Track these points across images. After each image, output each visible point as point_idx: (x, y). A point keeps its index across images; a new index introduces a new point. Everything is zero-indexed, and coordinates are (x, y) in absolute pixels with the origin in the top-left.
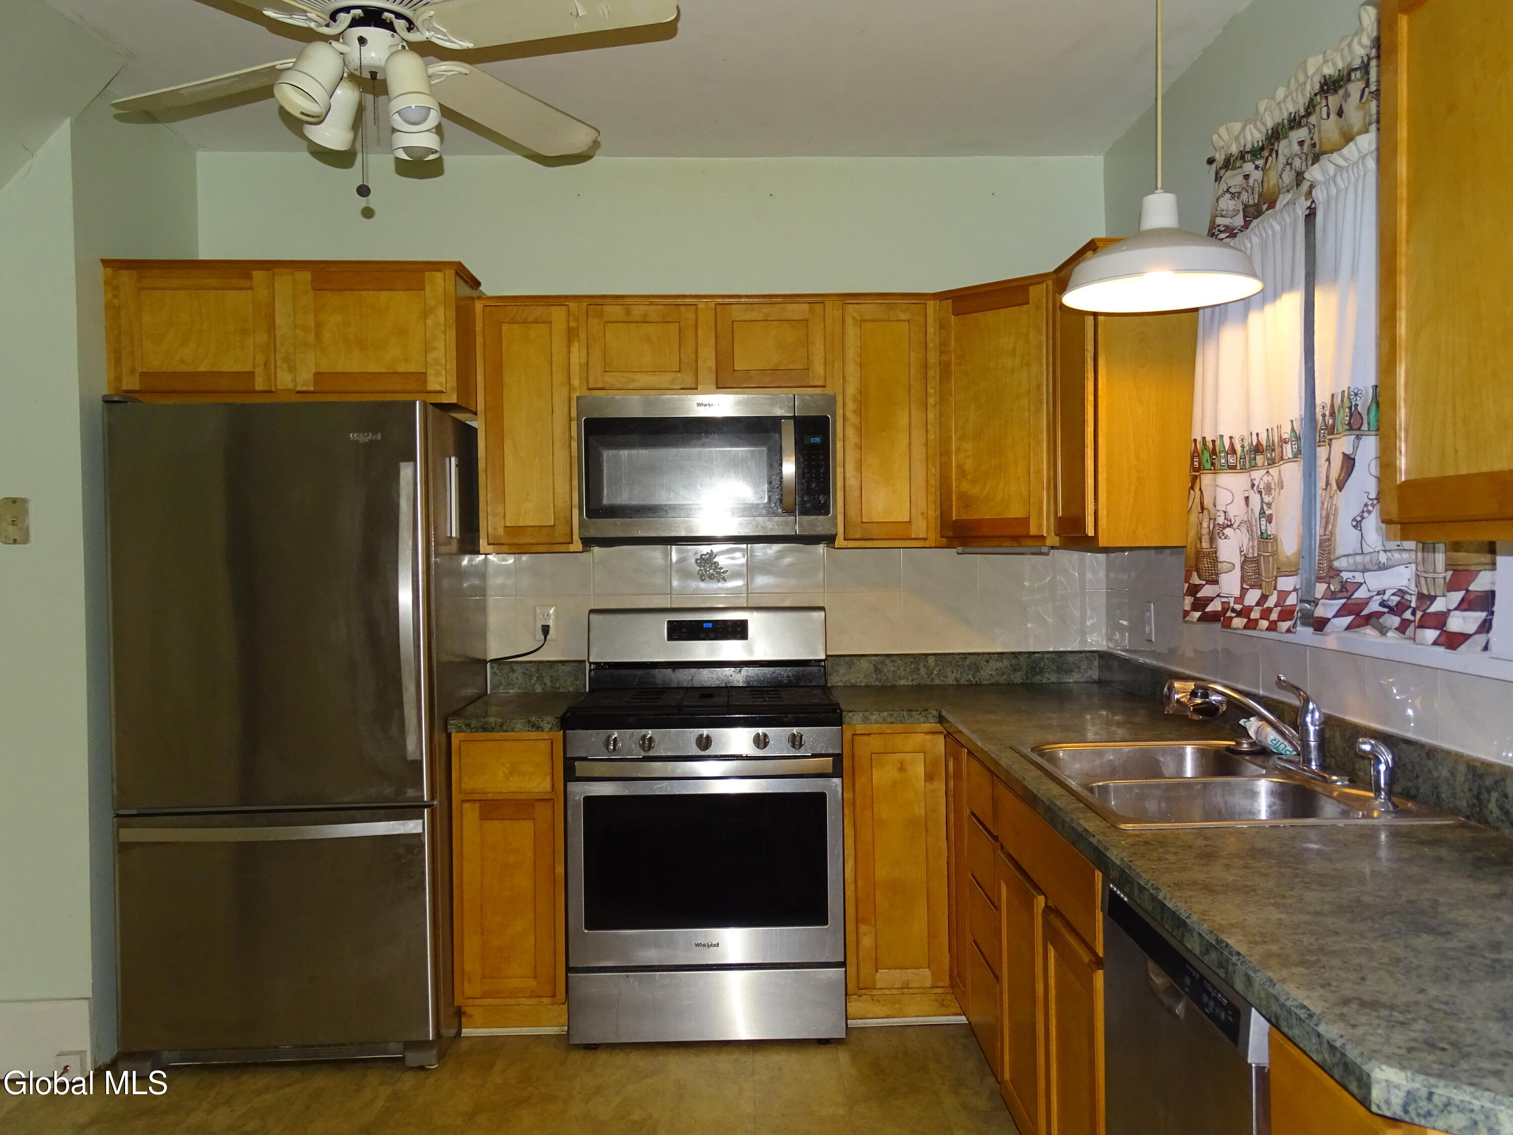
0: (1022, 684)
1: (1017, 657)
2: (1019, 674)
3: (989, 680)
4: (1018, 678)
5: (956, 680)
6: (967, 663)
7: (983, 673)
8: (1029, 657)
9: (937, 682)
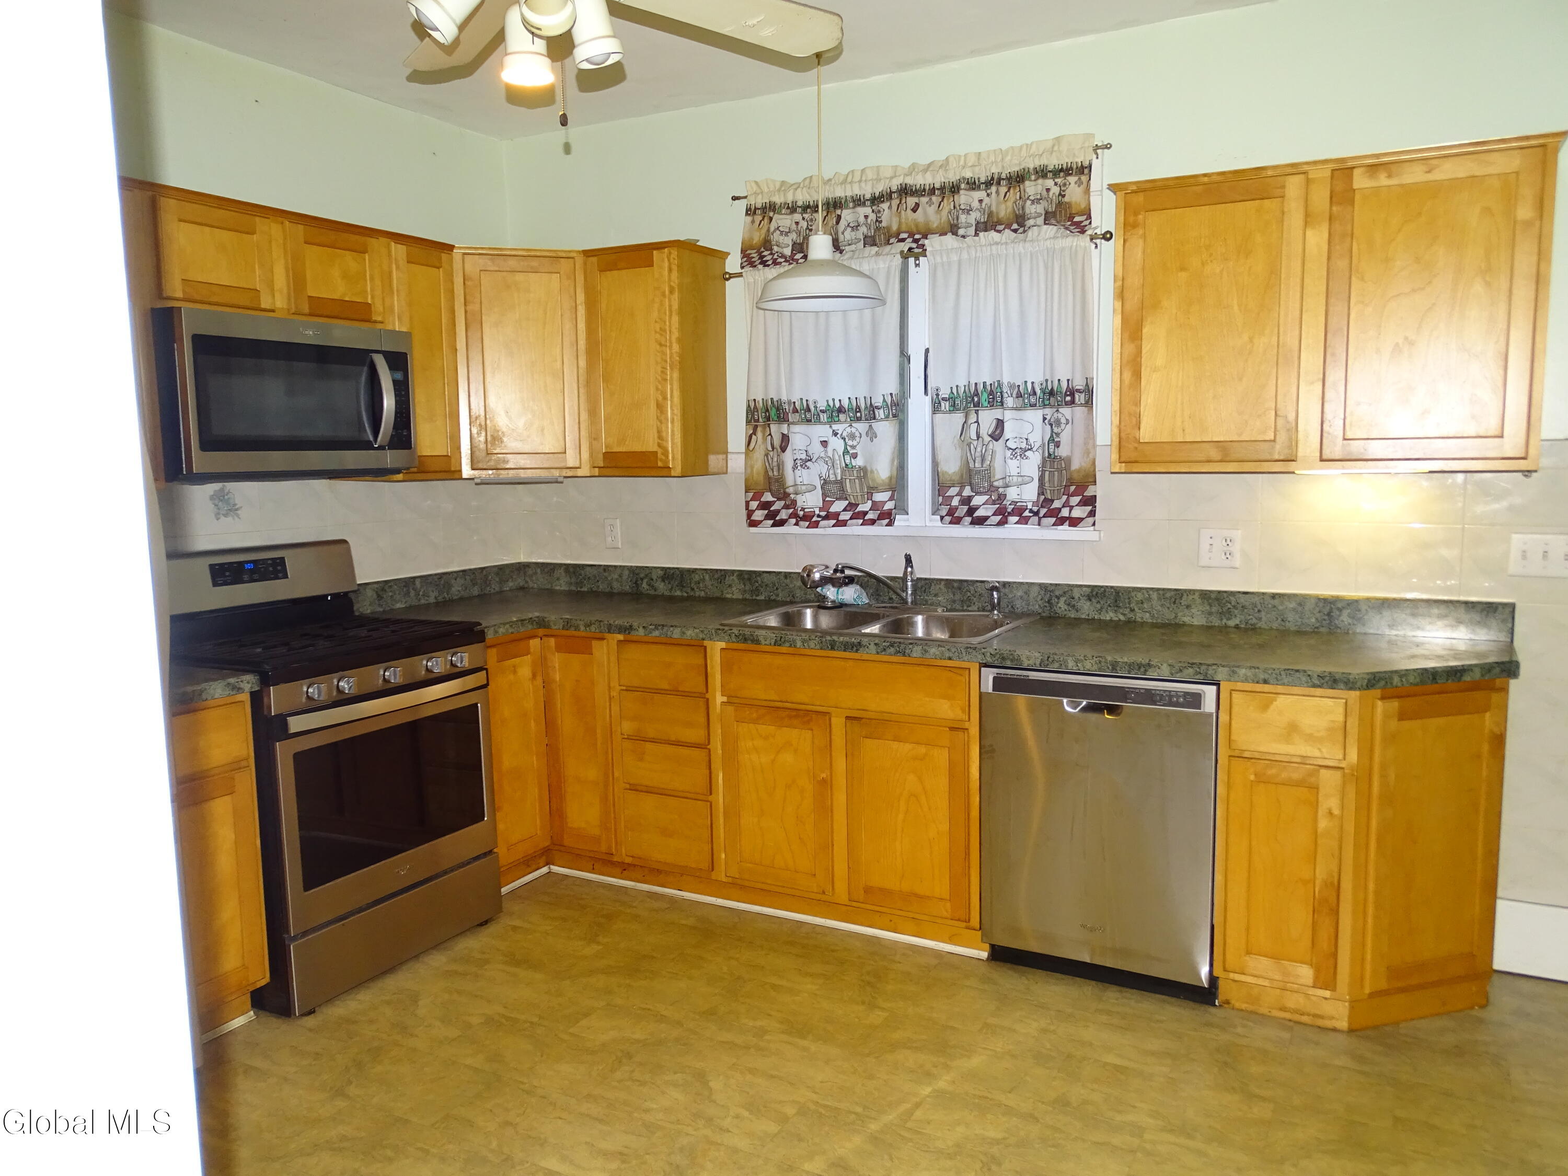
0: (479, 595)
1: (474, 573)
2: (476, 588)
3: (457, 595)
4: (476, 591)
5: (436, 598)
6: (442, 582)
7: (453, 589)
8: (482, 572)
9: (423, 602)
